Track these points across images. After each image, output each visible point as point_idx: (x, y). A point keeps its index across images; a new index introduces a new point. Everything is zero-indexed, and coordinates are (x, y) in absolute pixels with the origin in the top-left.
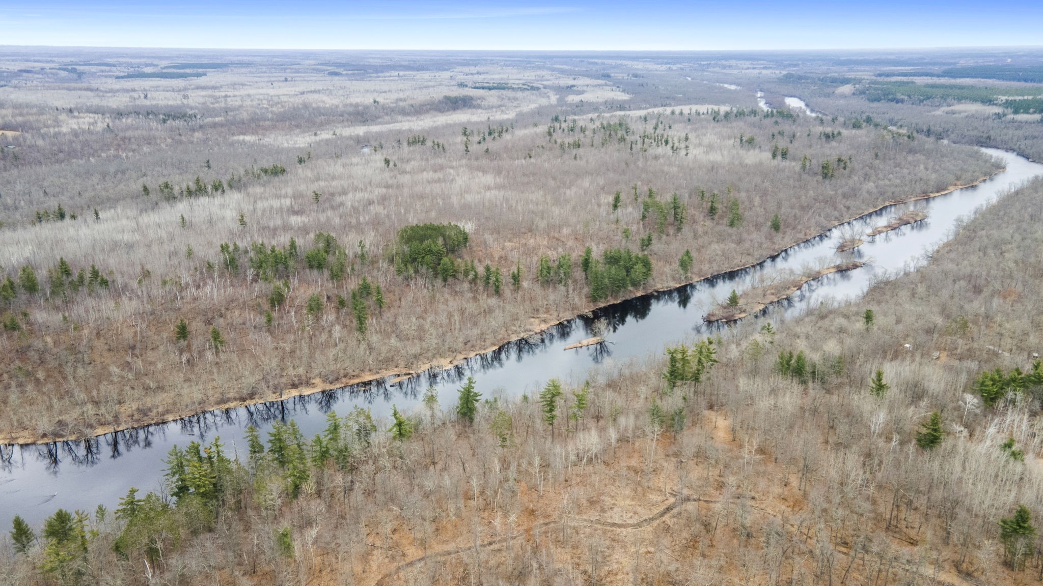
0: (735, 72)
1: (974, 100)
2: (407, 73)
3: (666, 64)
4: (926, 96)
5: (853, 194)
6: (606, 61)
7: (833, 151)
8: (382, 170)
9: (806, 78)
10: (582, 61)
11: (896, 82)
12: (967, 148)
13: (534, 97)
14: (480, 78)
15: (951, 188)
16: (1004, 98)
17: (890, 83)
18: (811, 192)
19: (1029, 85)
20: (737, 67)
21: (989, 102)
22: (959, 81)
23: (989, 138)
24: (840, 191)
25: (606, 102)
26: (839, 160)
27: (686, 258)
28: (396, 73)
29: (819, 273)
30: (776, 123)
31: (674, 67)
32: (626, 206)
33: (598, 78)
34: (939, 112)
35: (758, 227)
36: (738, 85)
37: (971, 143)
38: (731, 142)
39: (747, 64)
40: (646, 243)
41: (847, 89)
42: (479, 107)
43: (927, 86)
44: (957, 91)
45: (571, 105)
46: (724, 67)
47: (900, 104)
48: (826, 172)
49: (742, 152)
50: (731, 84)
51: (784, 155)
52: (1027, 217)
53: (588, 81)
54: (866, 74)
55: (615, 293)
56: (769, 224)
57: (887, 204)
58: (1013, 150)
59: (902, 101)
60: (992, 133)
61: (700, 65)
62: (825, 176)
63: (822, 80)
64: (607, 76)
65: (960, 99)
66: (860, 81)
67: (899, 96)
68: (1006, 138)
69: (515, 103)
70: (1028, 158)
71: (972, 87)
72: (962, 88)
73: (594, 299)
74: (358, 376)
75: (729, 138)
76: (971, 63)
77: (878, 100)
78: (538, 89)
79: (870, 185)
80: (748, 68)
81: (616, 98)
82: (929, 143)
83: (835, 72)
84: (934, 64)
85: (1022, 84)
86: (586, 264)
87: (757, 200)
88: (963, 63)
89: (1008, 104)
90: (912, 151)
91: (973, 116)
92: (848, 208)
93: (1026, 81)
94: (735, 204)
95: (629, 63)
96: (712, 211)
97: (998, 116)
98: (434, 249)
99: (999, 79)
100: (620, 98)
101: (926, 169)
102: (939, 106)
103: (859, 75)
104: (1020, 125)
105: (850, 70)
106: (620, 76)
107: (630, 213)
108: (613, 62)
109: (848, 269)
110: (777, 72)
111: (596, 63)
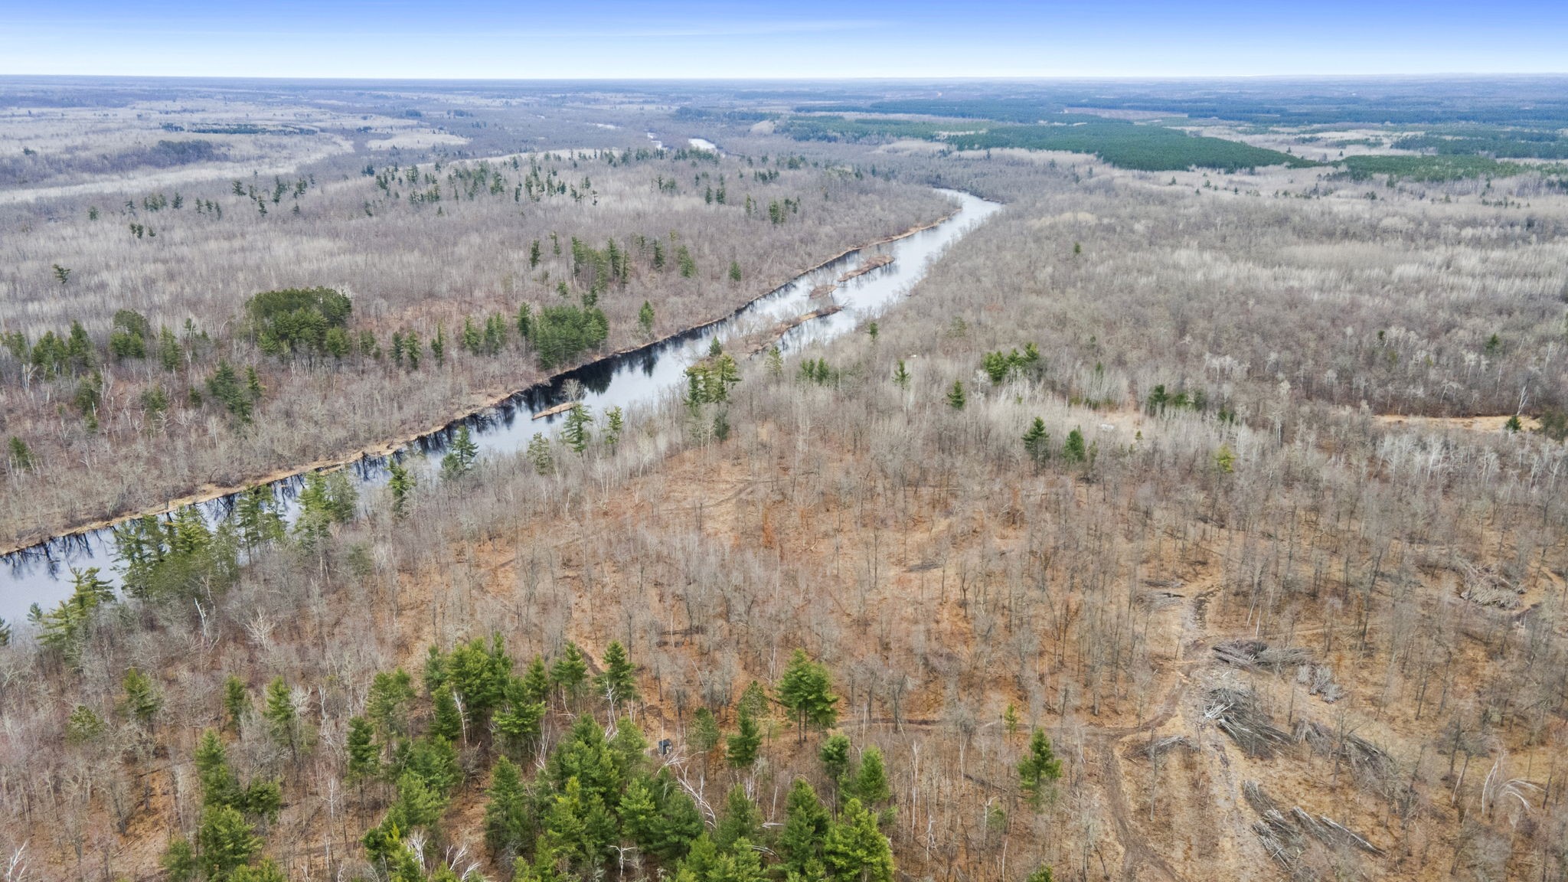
0: (606, 107)
1: (915, 135)
2: (45, 110)
3: (499, 97)
4: (860, 133)
5: (809, 239)
6: (403, 94)
7: (775, 193)
8: (131, 242)
9: (709, 114)
10: (360, 94)
11: (821, 117)
12: (918, 188)
13: (312, 144)
14: (197, 117)
15: (913, 230)
16: (946, 134)
17: (814, 118)
18: (765, 238)
19: (967, 120)
20: (607, 102)
21: (931, 138)
22: (892, 116)
23: (939, 177)
24: (796, 237)
25: (434, 149)
26: (787, 202)
27: (646, 311)
28: (24, 111)
29: (798, 319)
30: (694, 164)
31: (514, 102)
32: (547, 260)
33: (401, 117)
34: (881, 150)
35: (715, 278)
36: (617, 124)
37: (920, 182)
38: (646, 188)
39: (620, 97)
40: (591, 300)
41: (765, 126)
42: (226, 158)
43: (857, 121)
44: (893, 127)
45: (378, 153)
46: (588, 101)
47: (833, 143)
48: (775, 215)
49: (666, 199)
50: (606, 123)
51: (720, 198)
52: (994, 248)
53: (389, 121)
54: (784, 109)
55: (571, 357)
56: (727, 274)
57: (850, 249)
58: (965, 190)
59: (835, 139)
60: (941, 172)
61: (551, 98)
62: (775, 220)
63: (729, 116)
64: (415, 115)
65: (900, 136)
66: (778, 116)
67: (831, 133)
68: (956, 177)
69: (285, 153)
70: (982, 197)
71: (908, 122)
72: (897, 123)
73: (544, 366)
74: (266, 476)
75: (641, 183)
76: (898, 97)
77: (807, 139)
78: (314, 132)
79: (827, 229)
80: (622, 103)
81: (446, 142)
82: (879, 183)
83: (743, 106)
84: (859, 98)
85: (960, 120)
86: (524, 325)
87: (706, 249)
88: (889, 97)
89: (950, 140)
90: (863, 191)
91: (916, 154)
92: (810, 255)
93: (963, 116)
94: (683, 251)
95: (442, 97)
96: (658, 260)
97: (944, 153)
98: (312, 320)
99: (934, 114)
100: (453, 143)
101: (883, 209)
102: (877, 144)
103: (775, 109)
104: (967, 163)
105: (760, 104)
106: (436, 114)
107: (558, 269)
108: (414, 96)
109: (827, 314)
110: (665, 107)
111: (386, 97)
